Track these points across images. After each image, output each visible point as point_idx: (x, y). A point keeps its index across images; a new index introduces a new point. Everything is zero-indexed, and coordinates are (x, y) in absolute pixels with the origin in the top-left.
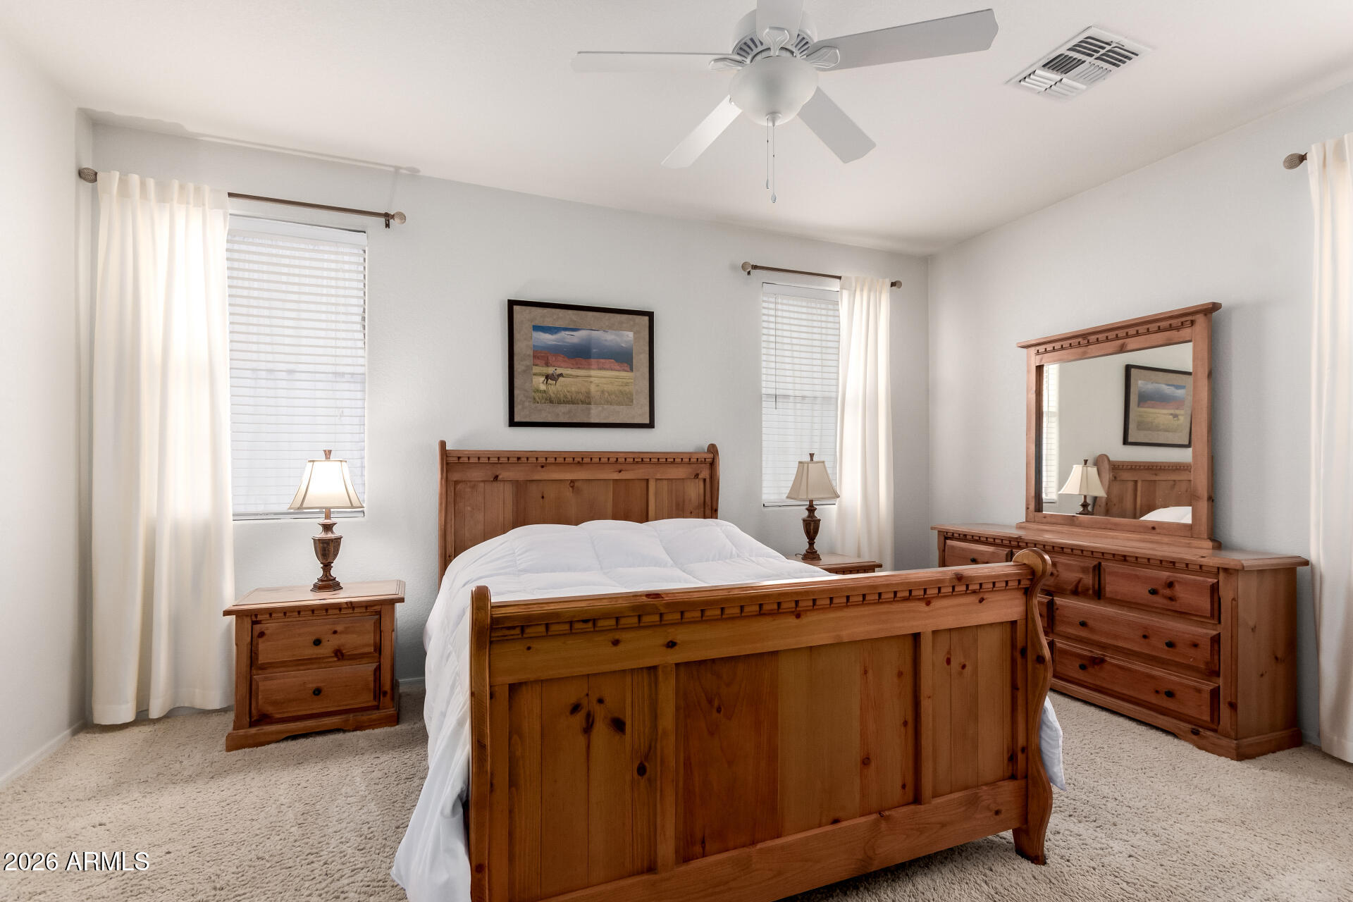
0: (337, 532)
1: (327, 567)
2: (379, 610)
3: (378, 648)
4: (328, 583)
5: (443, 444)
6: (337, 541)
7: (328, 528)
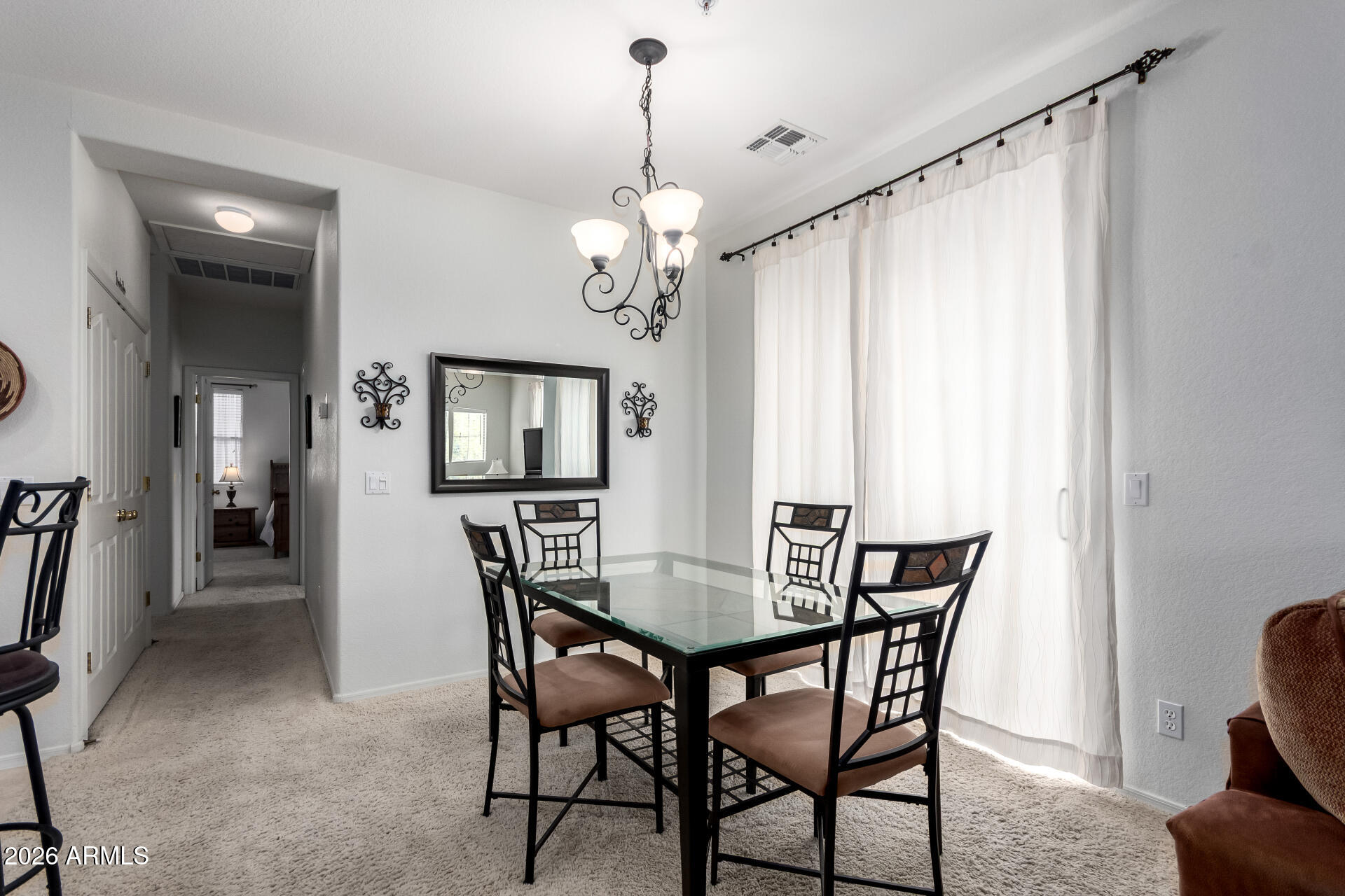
0: (235, 489)
1: (231, 500)
2: (250, 512)
3: (250, 522)
4: (231, 504)
5: (272, 461)
6: (235, 491)
7: (231, 488)
